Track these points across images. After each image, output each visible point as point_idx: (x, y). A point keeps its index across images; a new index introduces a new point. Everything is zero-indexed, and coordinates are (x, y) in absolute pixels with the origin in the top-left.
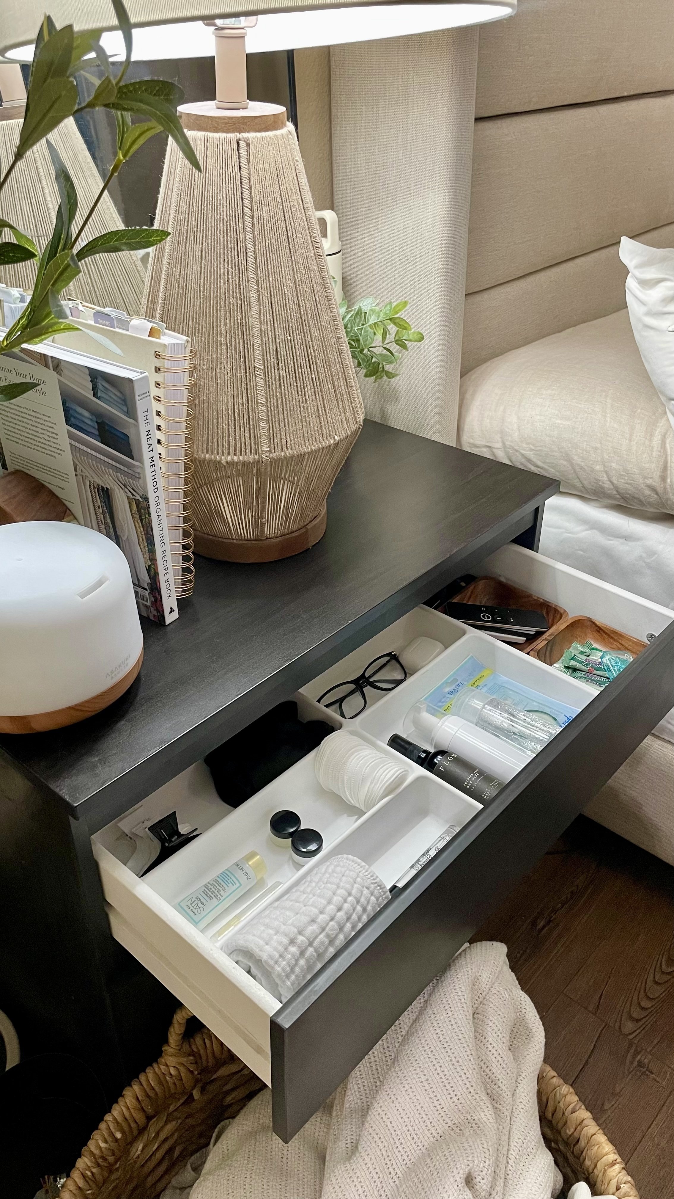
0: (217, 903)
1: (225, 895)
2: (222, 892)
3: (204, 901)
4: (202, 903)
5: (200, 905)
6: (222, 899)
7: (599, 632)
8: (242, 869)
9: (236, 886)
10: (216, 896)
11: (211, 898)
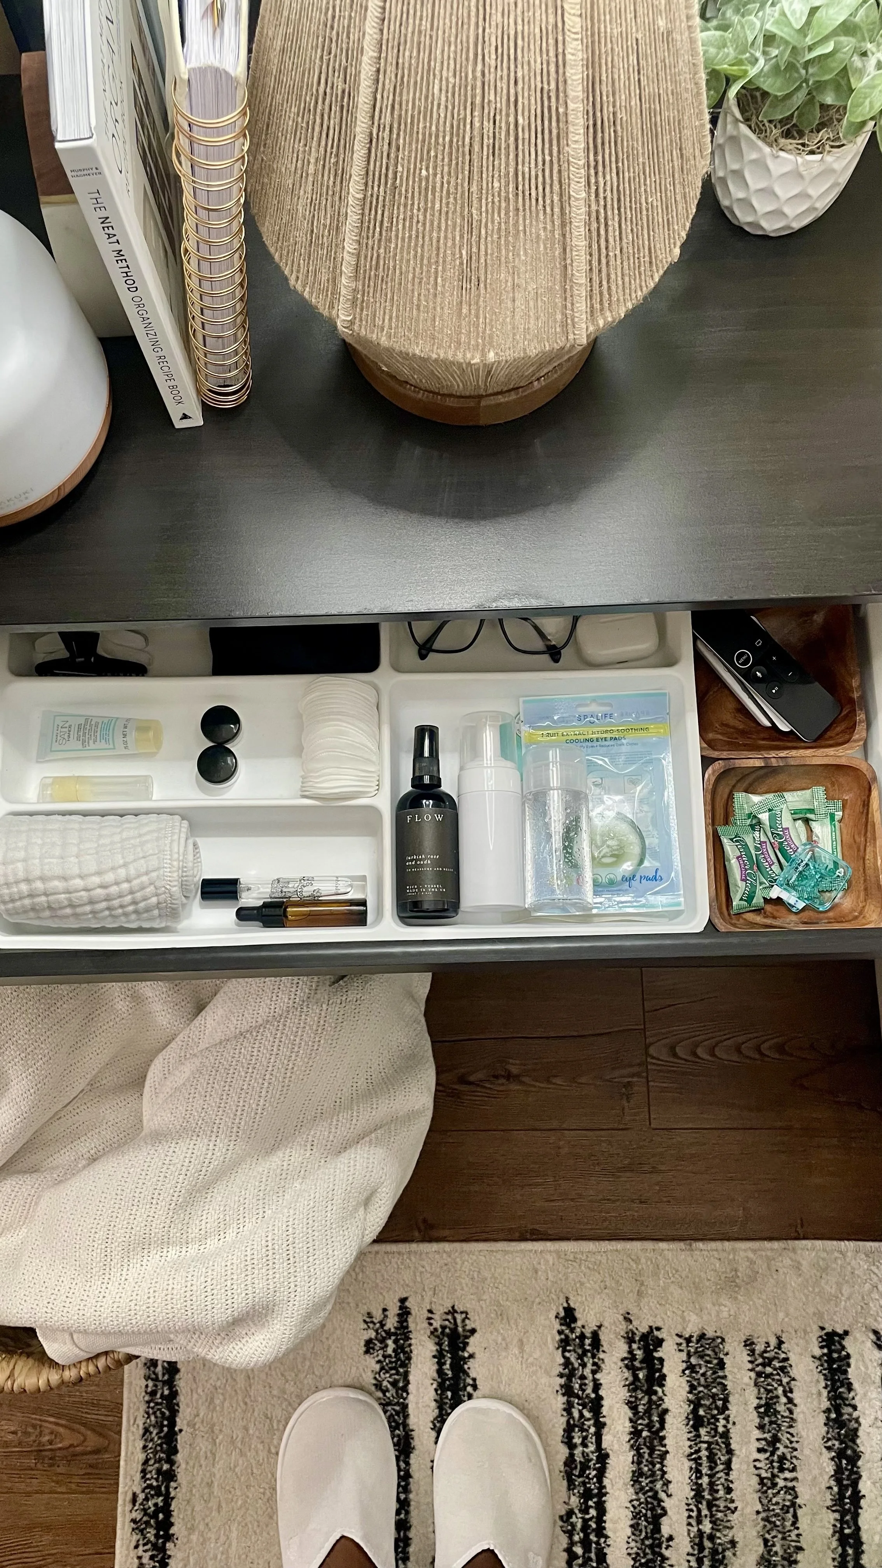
0: (80, 747)
1: (92, 746)
2: (91, 742)
3: (71, 736)
4: (69, 736)
5: (66, 737)
6: (87, 748)
7: (864, 806)
8: (125, 736)
9: (107, 746)
10: (84, 742)
11: (78, 739)
